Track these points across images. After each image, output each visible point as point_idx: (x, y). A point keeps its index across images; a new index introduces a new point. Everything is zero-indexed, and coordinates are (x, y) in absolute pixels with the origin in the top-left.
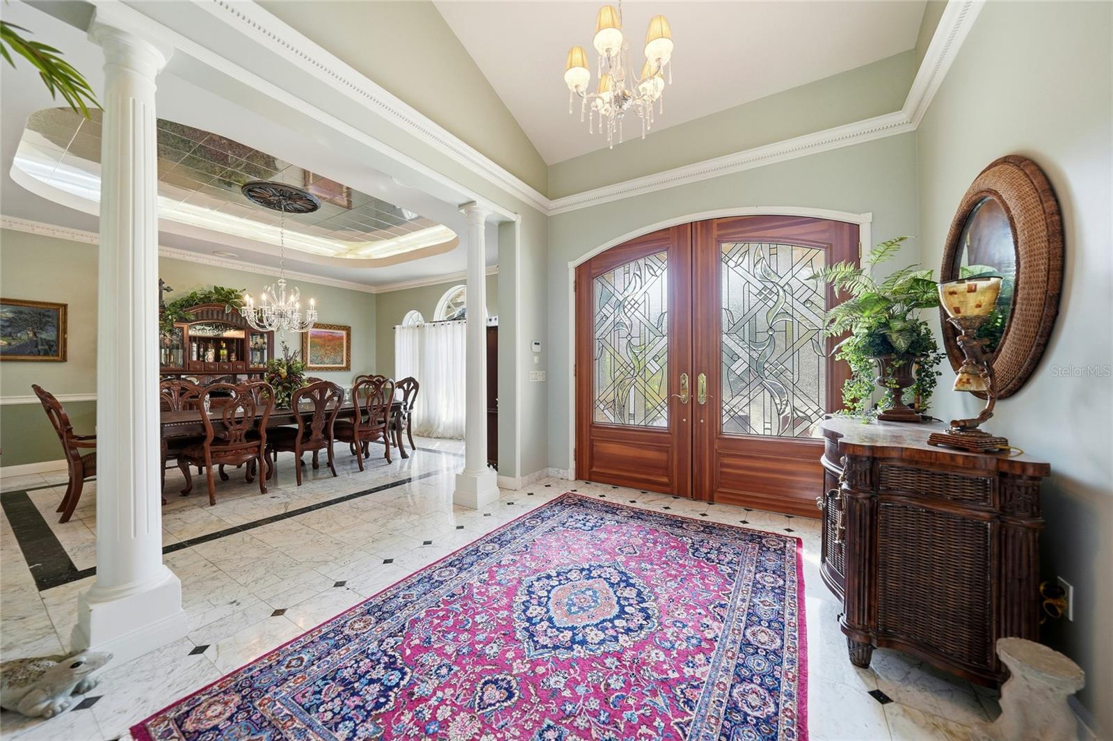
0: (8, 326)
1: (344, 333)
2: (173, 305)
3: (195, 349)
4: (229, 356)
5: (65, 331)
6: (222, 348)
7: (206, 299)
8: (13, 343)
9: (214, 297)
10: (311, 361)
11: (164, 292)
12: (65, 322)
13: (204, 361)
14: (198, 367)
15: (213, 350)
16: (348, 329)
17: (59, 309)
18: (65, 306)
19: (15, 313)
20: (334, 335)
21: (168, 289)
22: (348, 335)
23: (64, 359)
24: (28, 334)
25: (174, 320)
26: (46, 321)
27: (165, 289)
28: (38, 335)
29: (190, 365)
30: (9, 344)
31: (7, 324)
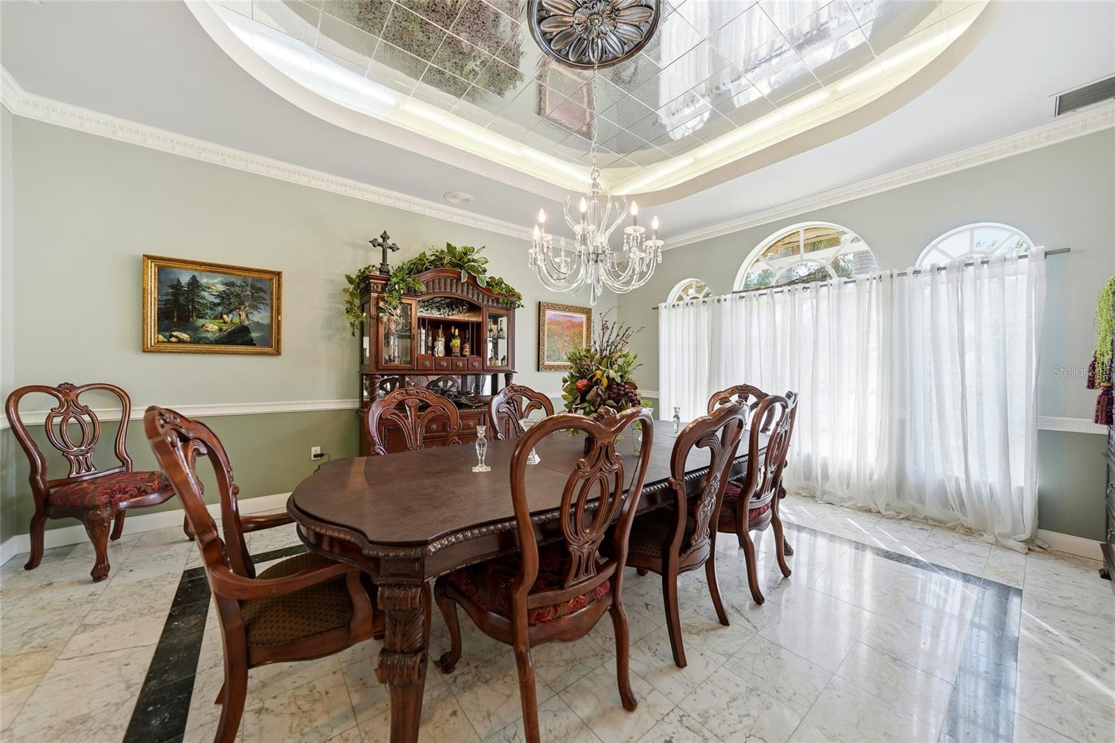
0: (219, 304)
1: (583, 317)
2: (400, 269)
3: (423, 337)
4: (462, 349)
5: (279, 313)
6: (453, 336)
7: (438, 262)
8: (224, 328)
9: (447, 259)
10: (548, 357)
11: (389, 251)
12: (279, 298)
13: (433, 355)
14: (427, 364)
15: (443, 339)
16: (588, 312)
17: (272, 279)
18: (279, 274)
19: (226, 284)
20: (574, 320)
21: (394, 248)
22: (589, 319)
23: (278, 353)
24: (240, 315)
25: (402, 291)
26: (260, 297)
27: (390, 248)
28: (250, 317)
29: (419, 361)
30: (221, 330)
31: (217, 301)
